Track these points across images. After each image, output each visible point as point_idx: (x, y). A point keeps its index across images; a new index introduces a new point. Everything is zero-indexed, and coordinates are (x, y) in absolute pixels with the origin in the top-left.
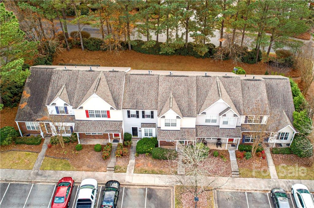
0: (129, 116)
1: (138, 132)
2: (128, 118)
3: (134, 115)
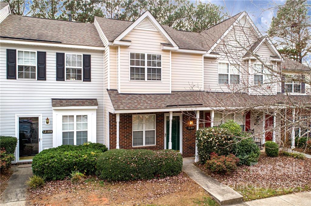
0: (11, 74)
1: (41, 135)
2: (7, 78)
3: (29, 67)
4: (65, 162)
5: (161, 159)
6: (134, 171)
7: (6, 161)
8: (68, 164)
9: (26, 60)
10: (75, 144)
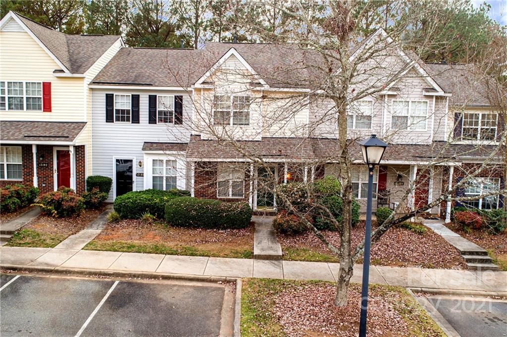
2: (107, 122)
3: (124, 110)
4: (139, 203)
5: (222, 210)
6: (193, 218)
7: (98, 198)
8: (141, 205)
9: (122, 104)
10: (164, 189)
